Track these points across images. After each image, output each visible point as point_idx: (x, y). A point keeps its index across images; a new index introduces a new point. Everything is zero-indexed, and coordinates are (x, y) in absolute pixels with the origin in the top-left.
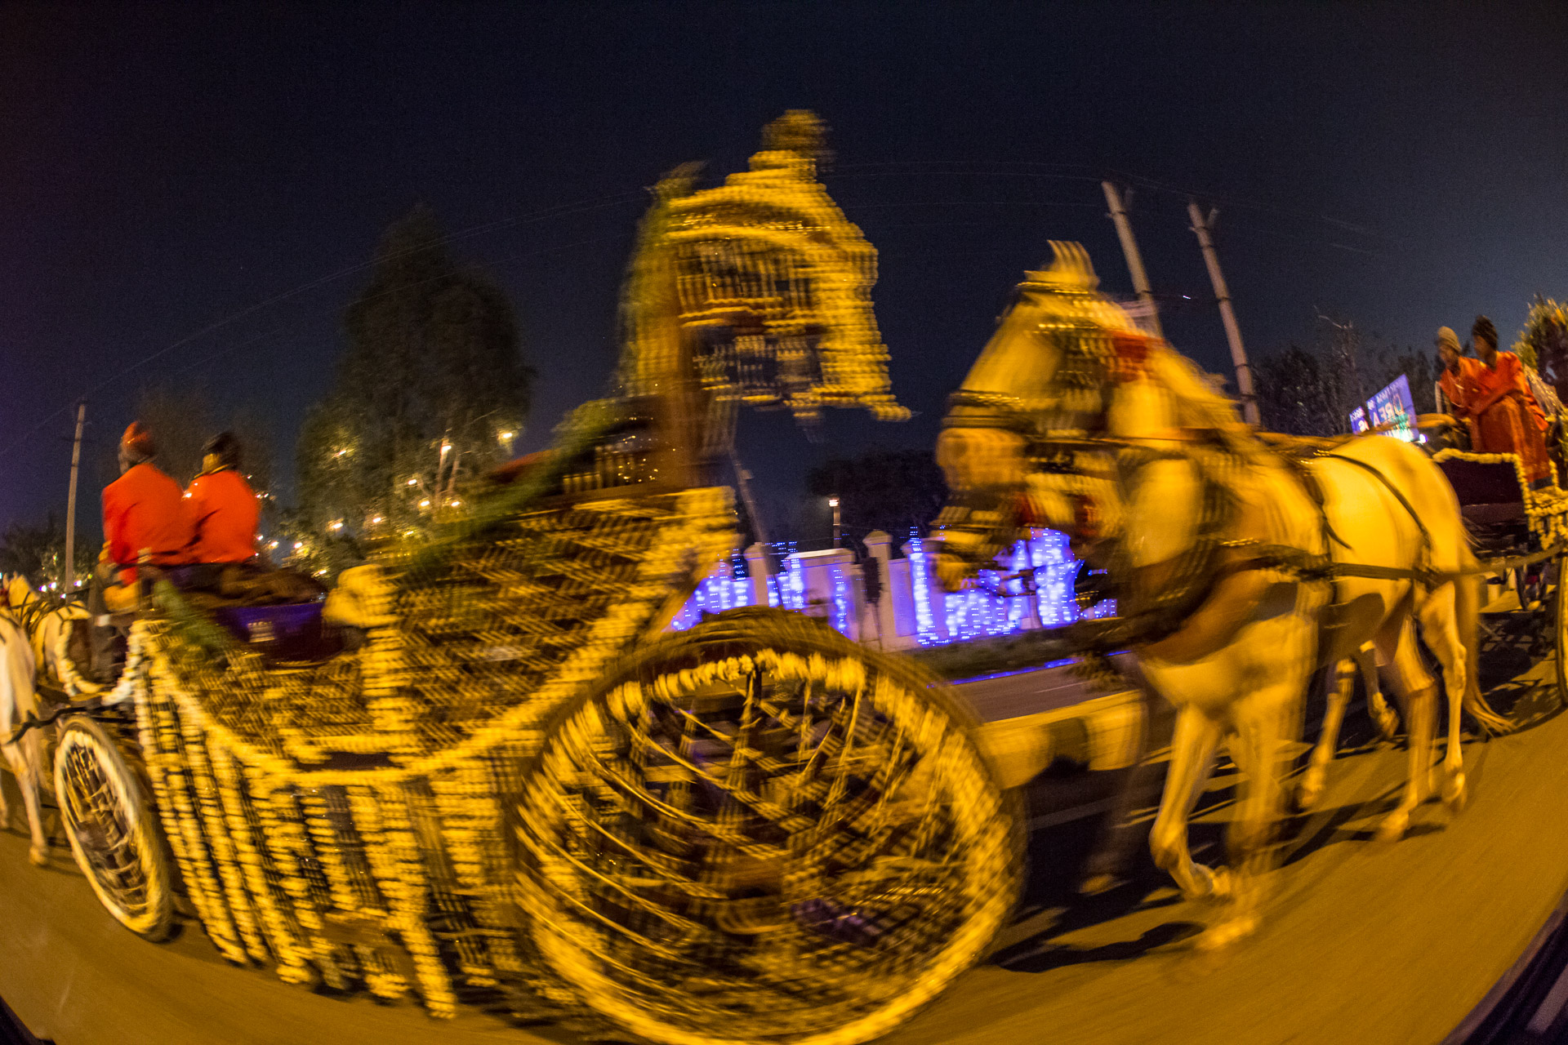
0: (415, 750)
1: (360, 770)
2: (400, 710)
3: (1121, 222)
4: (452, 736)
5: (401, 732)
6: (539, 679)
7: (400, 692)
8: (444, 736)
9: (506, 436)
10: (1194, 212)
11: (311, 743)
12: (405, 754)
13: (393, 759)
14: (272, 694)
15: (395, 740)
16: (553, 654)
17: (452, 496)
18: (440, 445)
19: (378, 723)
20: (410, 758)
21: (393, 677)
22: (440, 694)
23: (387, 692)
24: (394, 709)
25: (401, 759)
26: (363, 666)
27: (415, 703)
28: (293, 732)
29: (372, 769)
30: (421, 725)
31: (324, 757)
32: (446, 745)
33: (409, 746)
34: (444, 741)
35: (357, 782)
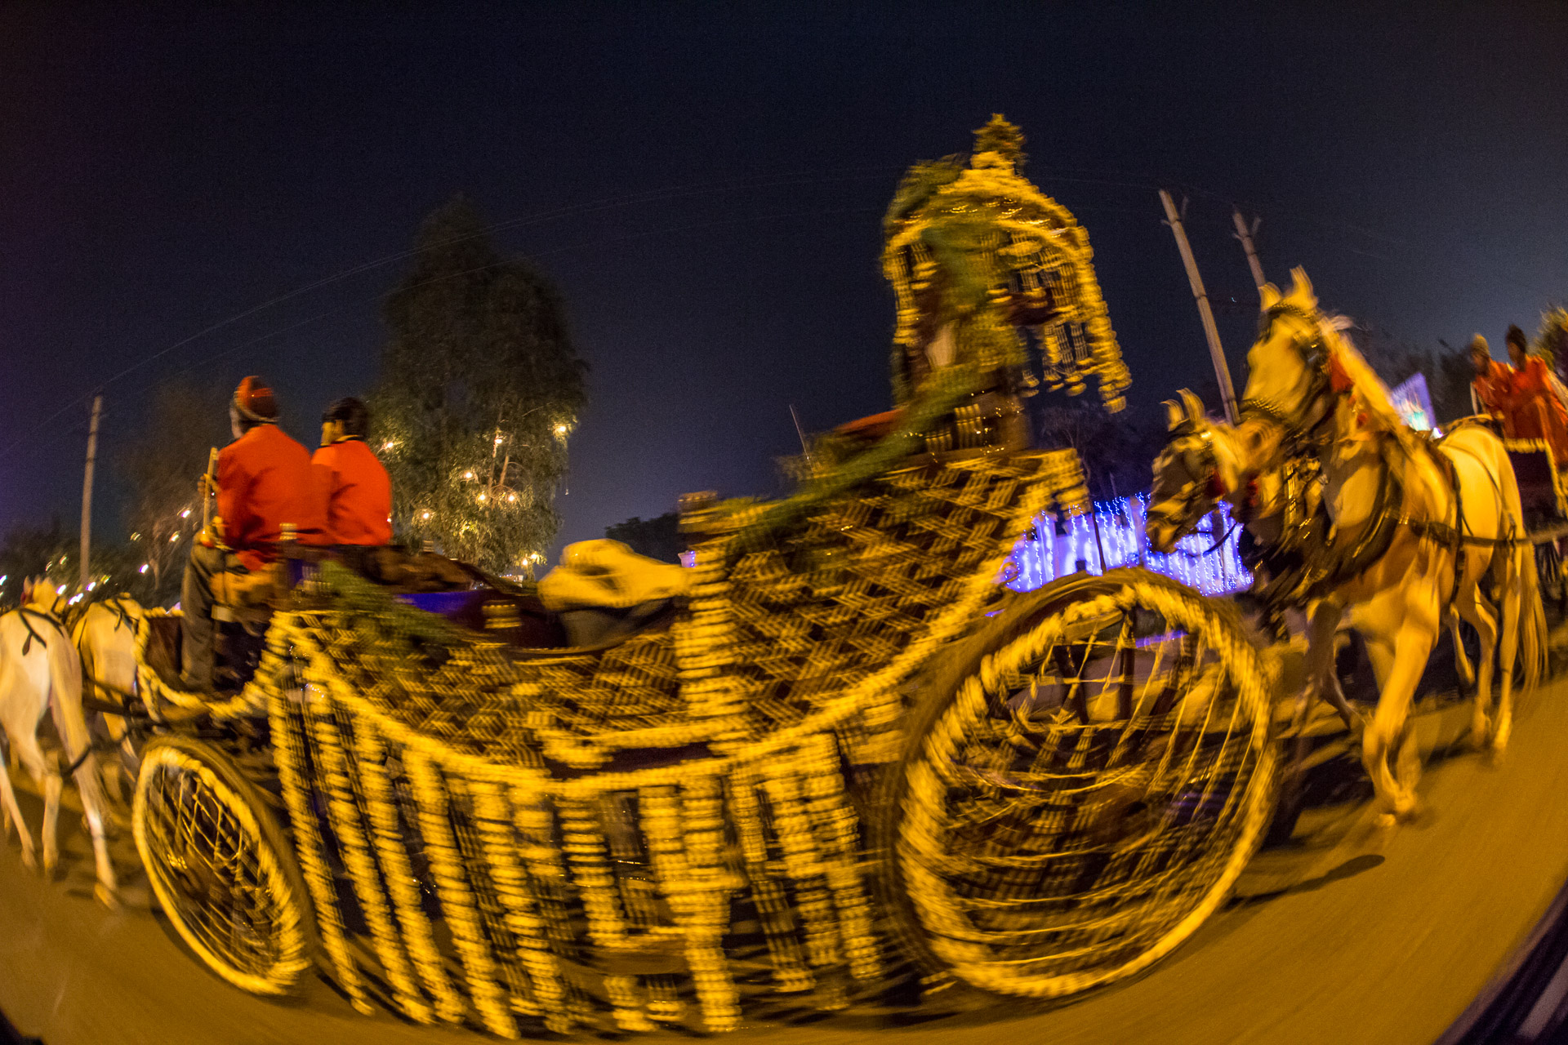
0: (744, 734)
1: (659, 767)
2: (726, 691)
3: (1177, 228)
4: (789, 713)
5: (724, 717)
6: (904, 641)
7: (724, 670)
8: (780, 714)
9: (561, 430)
10: (1238, 220)
11: (586, 743)
12: (728, 741)
13: (712, 747)
14: (524, 690)
15: (719, 726)
16: (919, 612)
17: (506, 490)
18: (493, 437)
19: (695, 709)
20: (733, 745)
21: (719, 654)
22: (780, 668)
23: (708, 672)
24: (716, 691)
25: (723, 747)
26: (677, 645)
27: (744, 682)
28: (556, 733)
29: (678, 763)
30: (754, 703)
31: (601, 760)
32: (783, 723)
33: (733, 730)
34: (781, 719)
35: (654, 781)
